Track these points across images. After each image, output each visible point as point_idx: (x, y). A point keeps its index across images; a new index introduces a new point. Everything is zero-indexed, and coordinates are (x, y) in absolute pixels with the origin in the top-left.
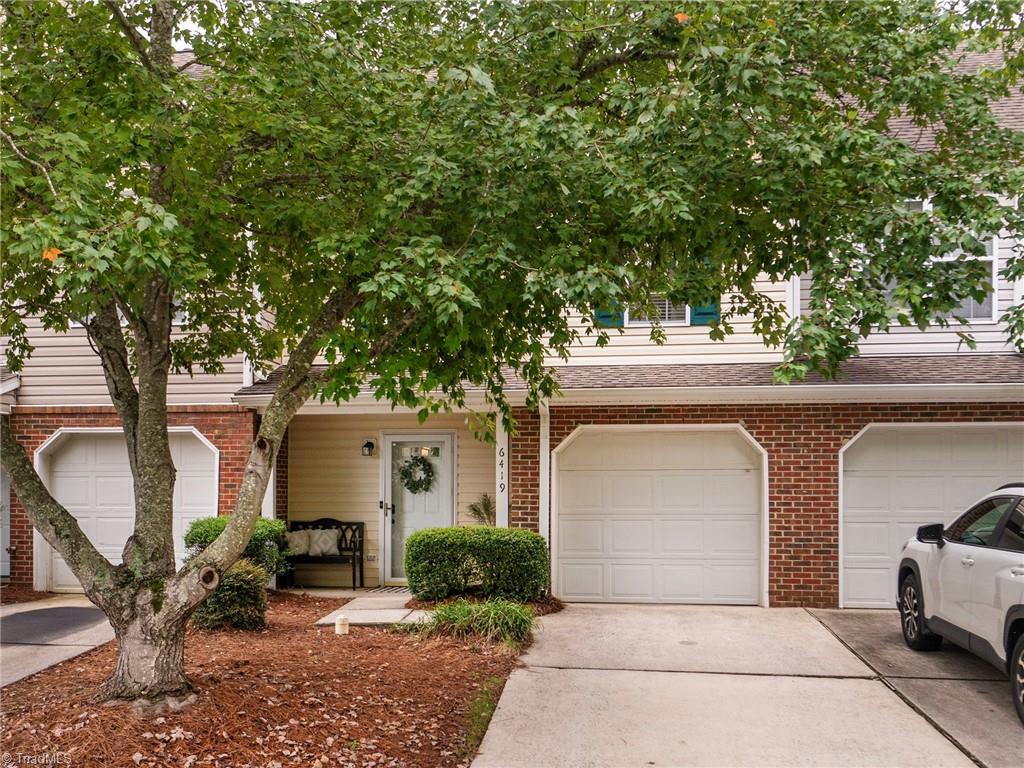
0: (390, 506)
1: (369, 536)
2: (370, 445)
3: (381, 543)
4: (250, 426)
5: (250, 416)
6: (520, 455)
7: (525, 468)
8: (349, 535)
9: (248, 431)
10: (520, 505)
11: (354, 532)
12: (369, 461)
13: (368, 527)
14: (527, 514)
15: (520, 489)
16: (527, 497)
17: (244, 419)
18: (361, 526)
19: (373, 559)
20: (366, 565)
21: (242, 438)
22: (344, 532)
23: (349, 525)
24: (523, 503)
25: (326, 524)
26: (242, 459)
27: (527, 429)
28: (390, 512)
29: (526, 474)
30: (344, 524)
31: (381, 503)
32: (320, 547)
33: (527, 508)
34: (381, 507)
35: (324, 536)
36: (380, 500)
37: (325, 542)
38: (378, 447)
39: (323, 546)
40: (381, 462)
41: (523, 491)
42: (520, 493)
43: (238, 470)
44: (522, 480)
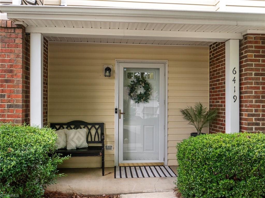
0: (122, 111)
1: (108, 132)
2: (108, 69)
3: (116, 136)
4: (19, 41)
5: (19, 31)
6: (253, 73)
7: (257, 83)
8: (93, 131)
9: (17, 46)
10: (254, 113)
11: (97, 130)
12: (108, 80)
13: (107, 126)
14: (259, 120)
15: (254, 100)
16: (259, 106)
17: (13, 35)
18: (102, 125)
19: (110, 148)
20: (106, 152)
21: (11, 52)
22: (89, 130)
23: (93, 125)
24: (256, 111)
25: (77, 124)
26: (11, 71)
27: (258, 52)
28: (122, 116)
29: (258, 88)
30: (90, 124)
31: (116, 109)
32: (75, 142)
33: (259, 115)
34: (116, 112)
35: (78, 134)
36: (115, 107)
37: (79, 139)
38: (114, 71)
39: (77, 142)
40: (116, 82)
41: (256, 102)
42: (254, 103)
43: (7, 81)
44: (256, 92)
